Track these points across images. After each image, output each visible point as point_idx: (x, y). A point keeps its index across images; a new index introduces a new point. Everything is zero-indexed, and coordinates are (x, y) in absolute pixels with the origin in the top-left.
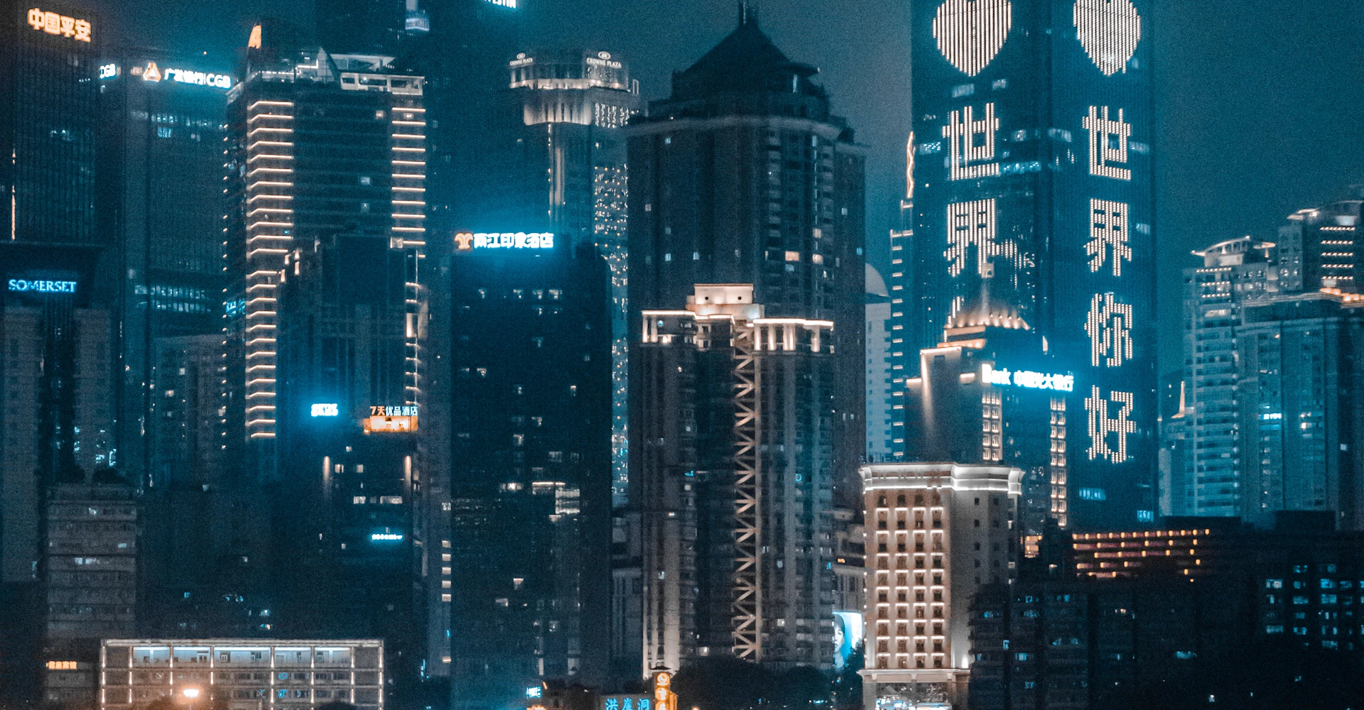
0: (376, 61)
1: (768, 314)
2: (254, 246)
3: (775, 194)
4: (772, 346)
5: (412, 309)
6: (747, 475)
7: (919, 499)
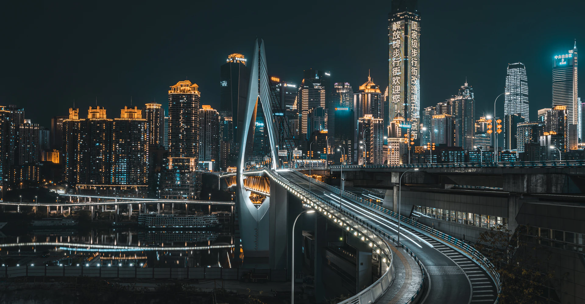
0: (318, 84)
1: (374, 118)
2: (303, 108)
3: (374, 102)
4: (375, 122)
5: (326, 117)
6: (372, 139)
7: (395, 142)
